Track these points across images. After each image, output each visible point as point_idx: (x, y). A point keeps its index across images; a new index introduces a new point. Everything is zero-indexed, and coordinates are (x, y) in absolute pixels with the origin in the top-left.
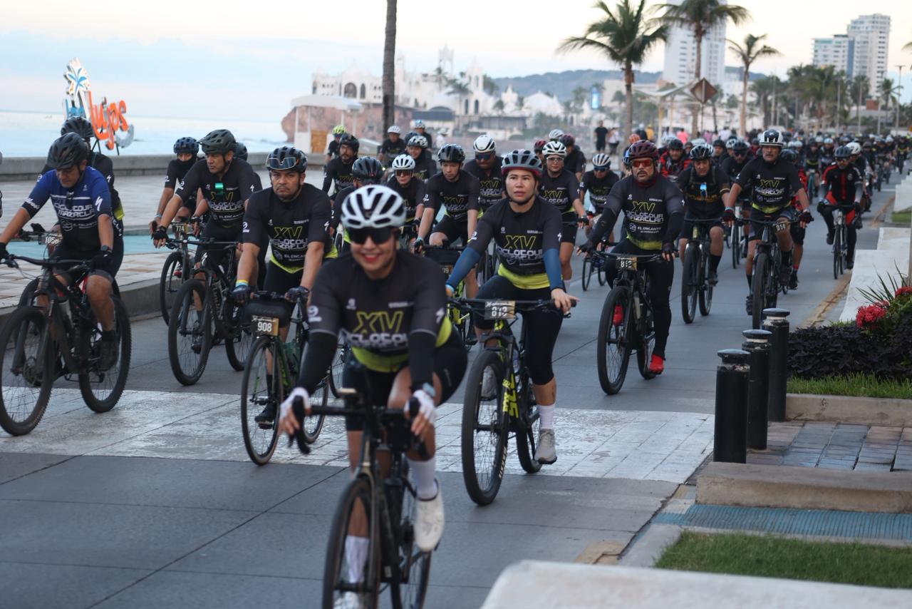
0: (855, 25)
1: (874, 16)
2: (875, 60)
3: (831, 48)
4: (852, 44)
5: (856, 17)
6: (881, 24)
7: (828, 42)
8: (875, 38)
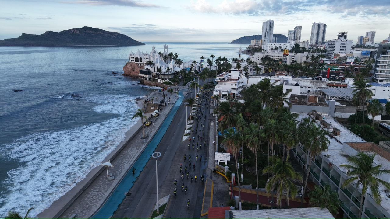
0: (296, 28)
1: (299, 27)
2: (299, 34)
3: (291, 32)
4: (295, 31)
5: (296, 27)
6: (300, 28)
7: (291, 31)
8: (299, 30)
